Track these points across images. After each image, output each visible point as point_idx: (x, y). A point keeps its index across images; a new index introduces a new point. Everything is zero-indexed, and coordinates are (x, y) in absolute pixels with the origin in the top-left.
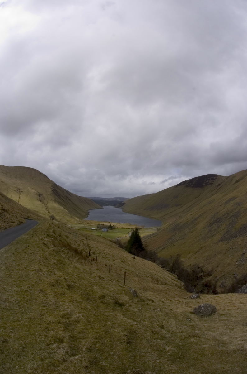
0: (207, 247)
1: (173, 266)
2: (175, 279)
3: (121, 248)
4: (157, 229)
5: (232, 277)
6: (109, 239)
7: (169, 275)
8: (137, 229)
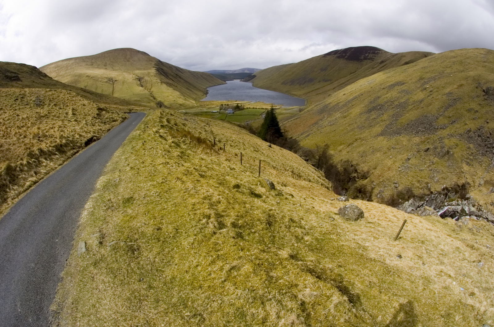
0: (363, 140)
1: (319, 159)
2: (322, 177)
3: (252, 135)
4: (300, 109)
5: (393, 186)
6: (236, 123)
7: (315, 171)
8: (272, 110)
